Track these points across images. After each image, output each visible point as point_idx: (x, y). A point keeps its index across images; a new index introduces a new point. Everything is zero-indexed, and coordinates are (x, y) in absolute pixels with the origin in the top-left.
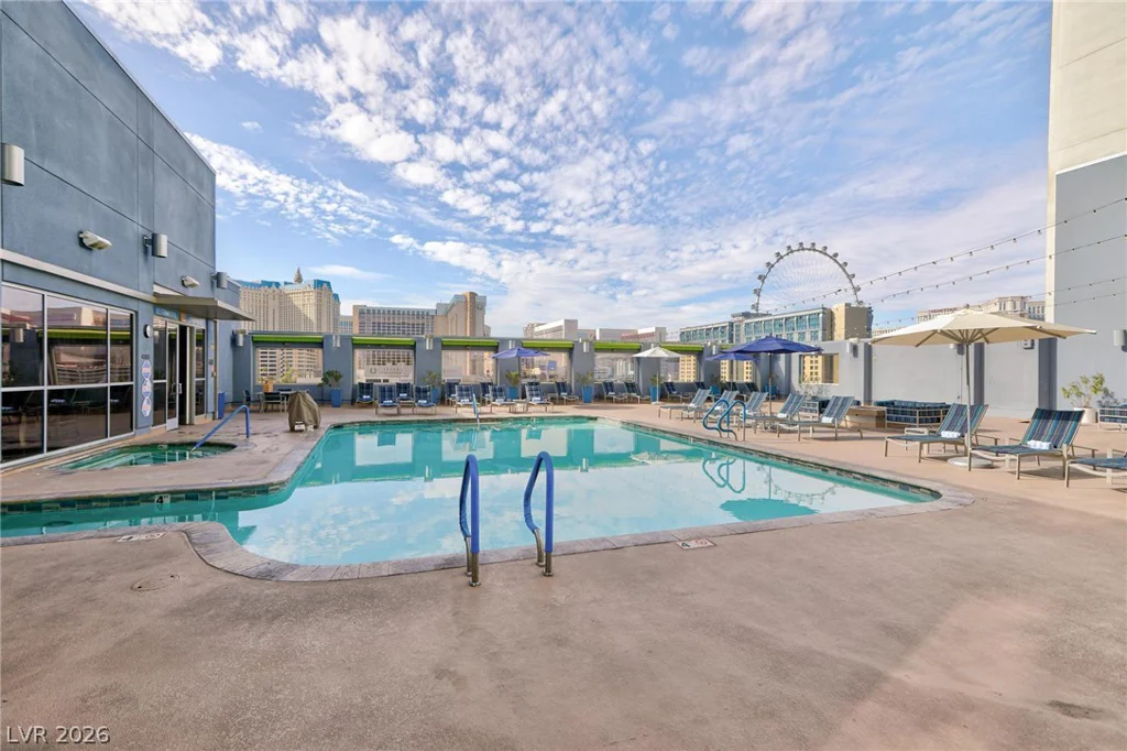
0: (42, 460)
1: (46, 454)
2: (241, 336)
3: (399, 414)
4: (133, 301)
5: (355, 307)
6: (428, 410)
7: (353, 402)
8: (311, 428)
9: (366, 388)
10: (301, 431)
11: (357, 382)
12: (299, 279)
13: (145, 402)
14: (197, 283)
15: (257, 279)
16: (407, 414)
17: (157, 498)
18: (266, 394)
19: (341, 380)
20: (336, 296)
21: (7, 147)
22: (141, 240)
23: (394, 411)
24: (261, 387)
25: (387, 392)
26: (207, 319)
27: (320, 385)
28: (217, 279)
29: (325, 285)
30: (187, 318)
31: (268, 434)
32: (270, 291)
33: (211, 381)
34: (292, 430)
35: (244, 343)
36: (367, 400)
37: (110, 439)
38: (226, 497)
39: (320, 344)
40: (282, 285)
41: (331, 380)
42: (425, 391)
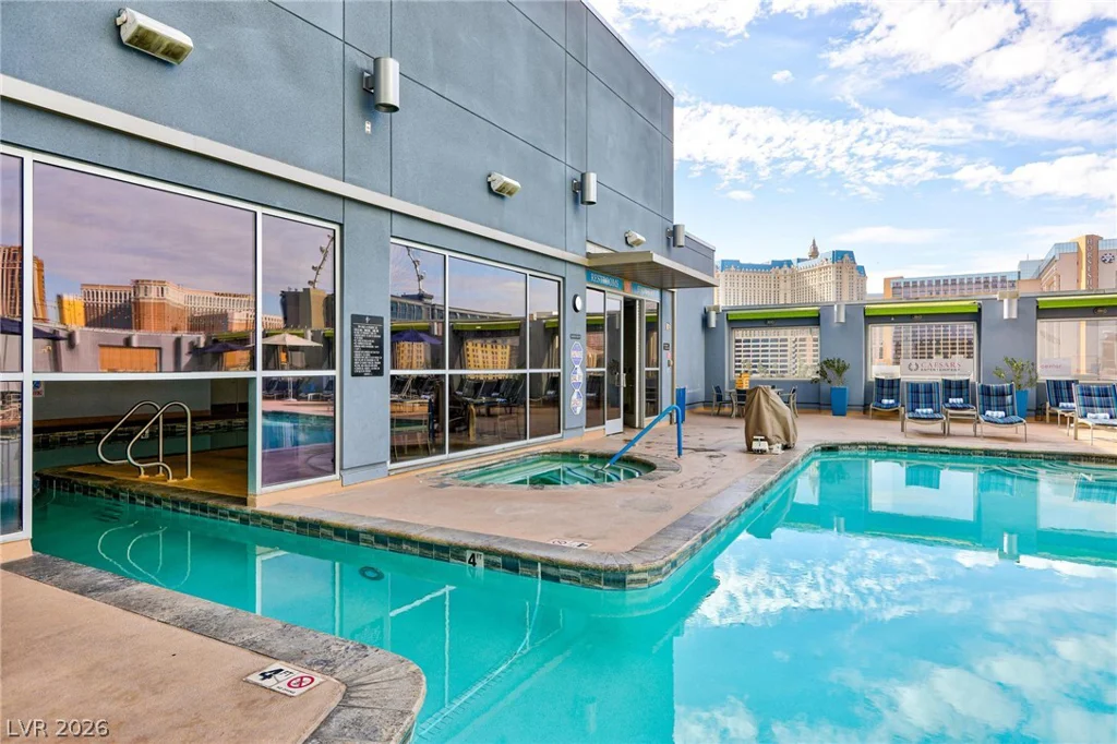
0: (442, 463)
1: (447, 455)
2: (713, 314)
3: (945, 434)
4: (559, 263)
5: (887, 281)
6: (1008, 431)
7: (865, 409)
8: (777, 448)
9: (888, 387)
10: (763, 452)
11: (872, 376)
12: (815, 254)
13: (575, 396)
14: (643, 239)
15: (765, 260)
16: (963, 435)
17: (468, 555)
18: (739, 391)
19: (846, 374)
20: (861, 270)
21: (382, 61)
22: (569, 185)
23: (936, 427)
24: (732, 383)
25: (922, 394)
26: (662, 289)
27: (815, 381)
28: (672, 235)
29: (846, 257)
30: (634, 287)
31: (712, 452)
32: (781, 272)
33: (666, 372)
34: (750, 450)
35: (717, 322)
36: (889, 406)
37: (529, 441)
38: (556, 579)
39: (814, 321)
40: (795, 263)
41: (831, 373)
42: (1001, 394)
